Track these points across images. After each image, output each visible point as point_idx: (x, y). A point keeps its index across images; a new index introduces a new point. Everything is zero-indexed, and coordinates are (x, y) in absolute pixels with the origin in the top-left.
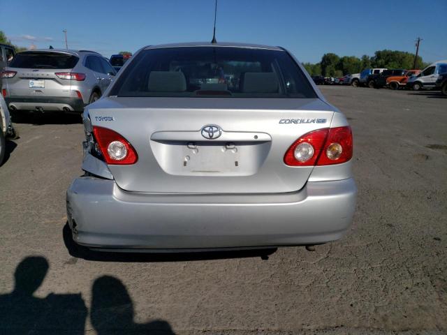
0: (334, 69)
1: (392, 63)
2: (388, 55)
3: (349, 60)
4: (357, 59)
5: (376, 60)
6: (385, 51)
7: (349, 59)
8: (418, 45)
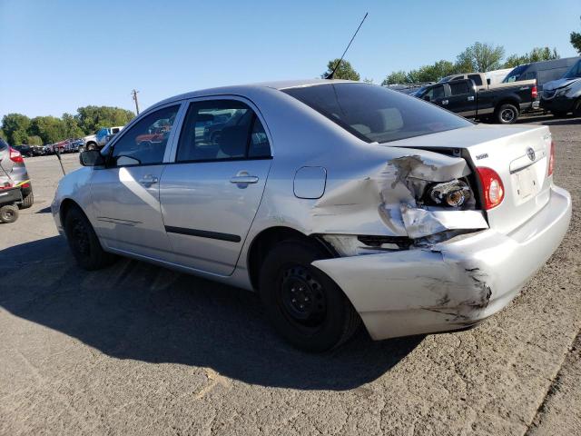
0: (26, 135)
1: (104, 121)
2: (95, 113)
3: (46, 120)
4: (56, 119)
5: (81, 119)
6: (89, 107)
7: (44, 119)
8: (135, 98)
